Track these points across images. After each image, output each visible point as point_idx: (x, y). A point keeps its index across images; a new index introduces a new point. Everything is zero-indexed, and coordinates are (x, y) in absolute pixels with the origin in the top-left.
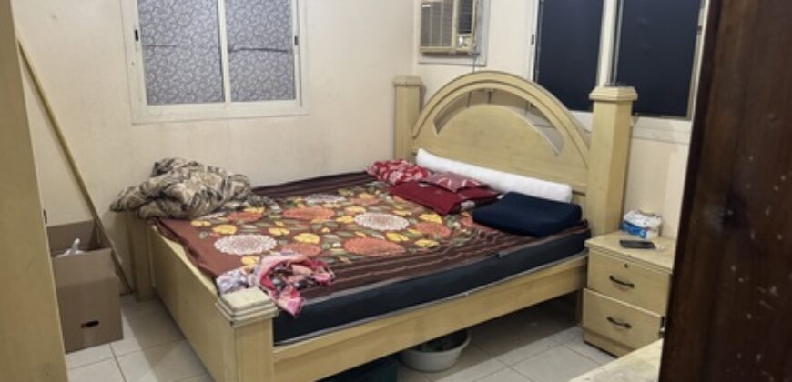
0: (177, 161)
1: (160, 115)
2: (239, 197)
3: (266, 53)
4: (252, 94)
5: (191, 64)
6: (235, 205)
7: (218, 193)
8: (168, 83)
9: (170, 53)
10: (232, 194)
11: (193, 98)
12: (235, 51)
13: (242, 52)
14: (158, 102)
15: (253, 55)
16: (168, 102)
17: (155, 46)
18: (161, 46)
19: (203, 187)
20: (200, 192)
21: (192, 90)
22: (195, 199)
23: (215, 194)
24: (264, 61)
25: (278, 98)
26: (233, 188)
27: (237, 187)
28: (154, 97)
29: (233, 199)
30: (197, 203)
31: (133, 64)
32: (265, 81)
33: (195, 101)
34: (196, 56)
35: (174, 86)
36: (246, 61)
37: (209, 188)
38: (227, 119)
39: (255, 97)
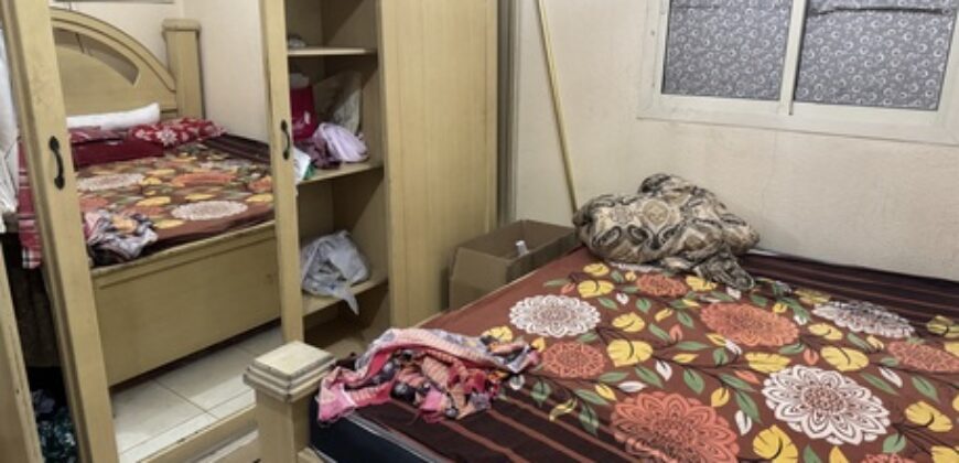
0: (673, 180)
1: (674, 110)
2: (690, 255)
3: (890, 16)
4: (842, 91)
5: (736, 36)
6: (678, 264)
7: (656, 238)
8: (696, 64)
9: (707, 18)
10: (680, 246)
11: (730, 88)
12: (825, 13)
13: (837, 14)
14: (676, 92)
15: (860, 18)
16: (692, 92)
17: (689, 7)
18: (696, 8)
19: (637, 222)
20: (624, 227)
21: (730, 77)
22: (609, 233)
23: (651, 237)
24: (881, 31)
25: (897, 104)
26: (684, 238)
27: (691, 238)
28: (670, 83)
29: (680, 254)
30: (610, 241)
31: (653, 33)
32: (874, 70)
33: (731, 95)
34: (748, 23)
35: (705, 69)
36: (842, 30)
37: (645, 225)
38: (776, 129)
39: (845, 97)
